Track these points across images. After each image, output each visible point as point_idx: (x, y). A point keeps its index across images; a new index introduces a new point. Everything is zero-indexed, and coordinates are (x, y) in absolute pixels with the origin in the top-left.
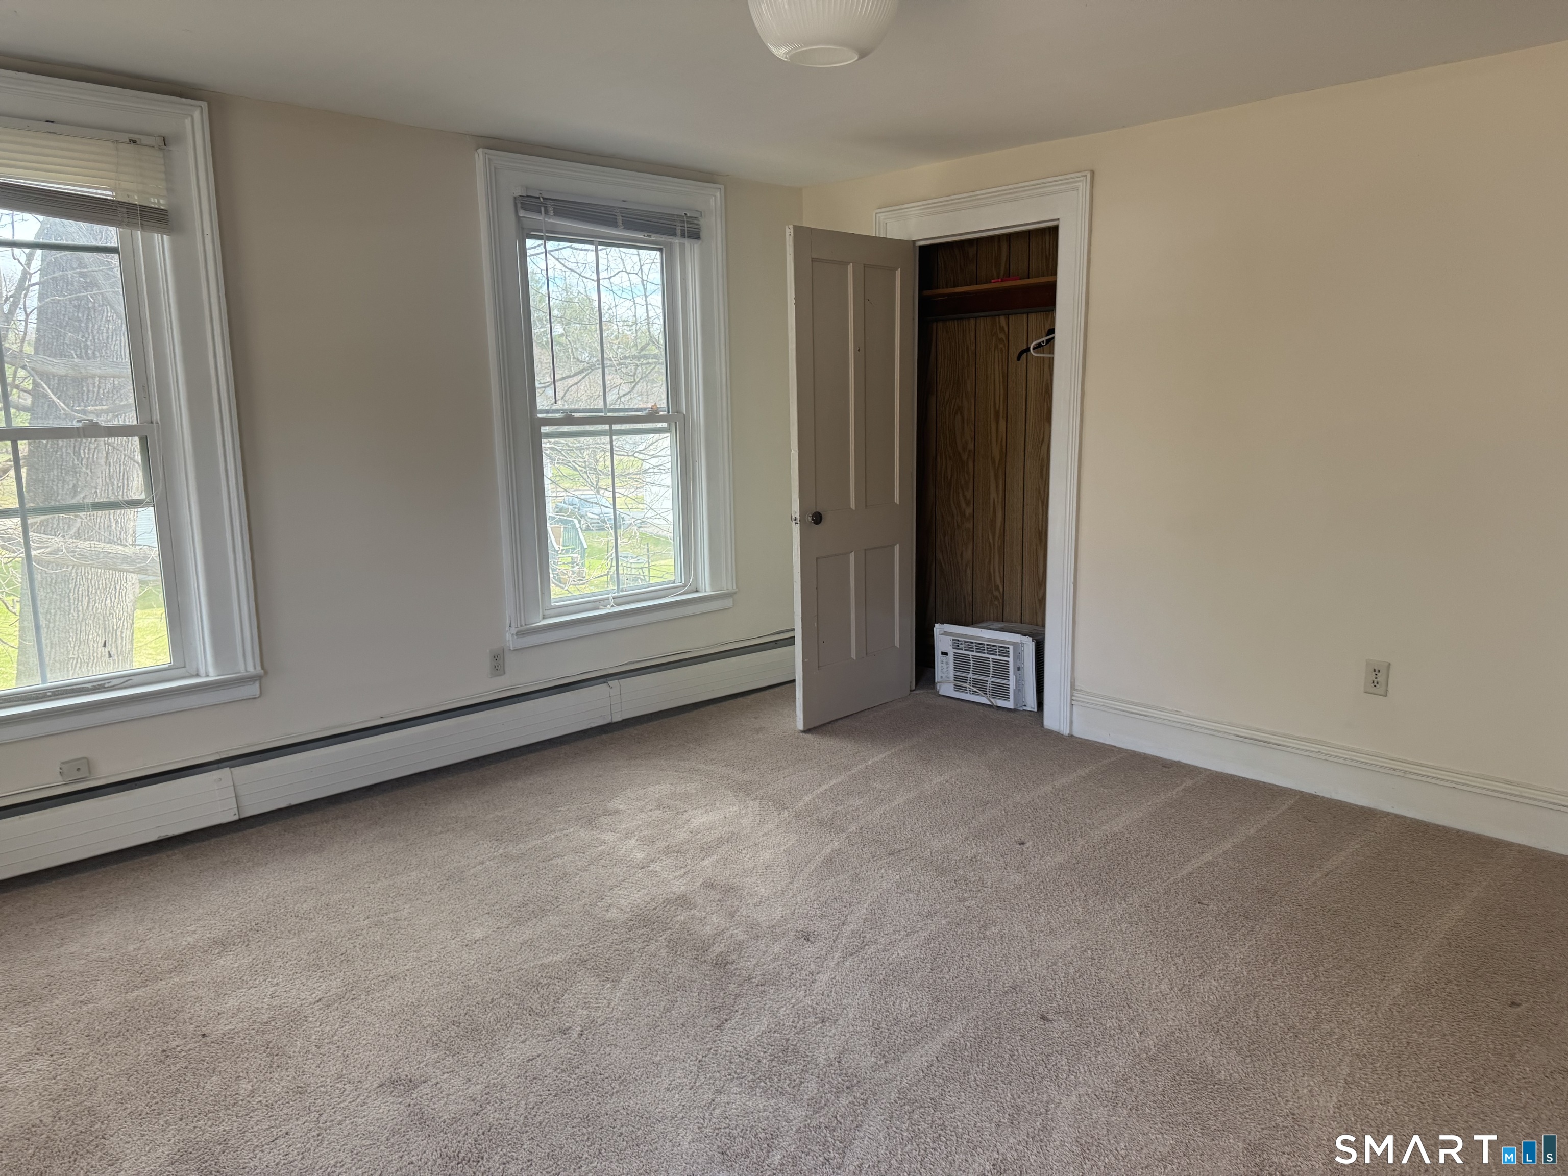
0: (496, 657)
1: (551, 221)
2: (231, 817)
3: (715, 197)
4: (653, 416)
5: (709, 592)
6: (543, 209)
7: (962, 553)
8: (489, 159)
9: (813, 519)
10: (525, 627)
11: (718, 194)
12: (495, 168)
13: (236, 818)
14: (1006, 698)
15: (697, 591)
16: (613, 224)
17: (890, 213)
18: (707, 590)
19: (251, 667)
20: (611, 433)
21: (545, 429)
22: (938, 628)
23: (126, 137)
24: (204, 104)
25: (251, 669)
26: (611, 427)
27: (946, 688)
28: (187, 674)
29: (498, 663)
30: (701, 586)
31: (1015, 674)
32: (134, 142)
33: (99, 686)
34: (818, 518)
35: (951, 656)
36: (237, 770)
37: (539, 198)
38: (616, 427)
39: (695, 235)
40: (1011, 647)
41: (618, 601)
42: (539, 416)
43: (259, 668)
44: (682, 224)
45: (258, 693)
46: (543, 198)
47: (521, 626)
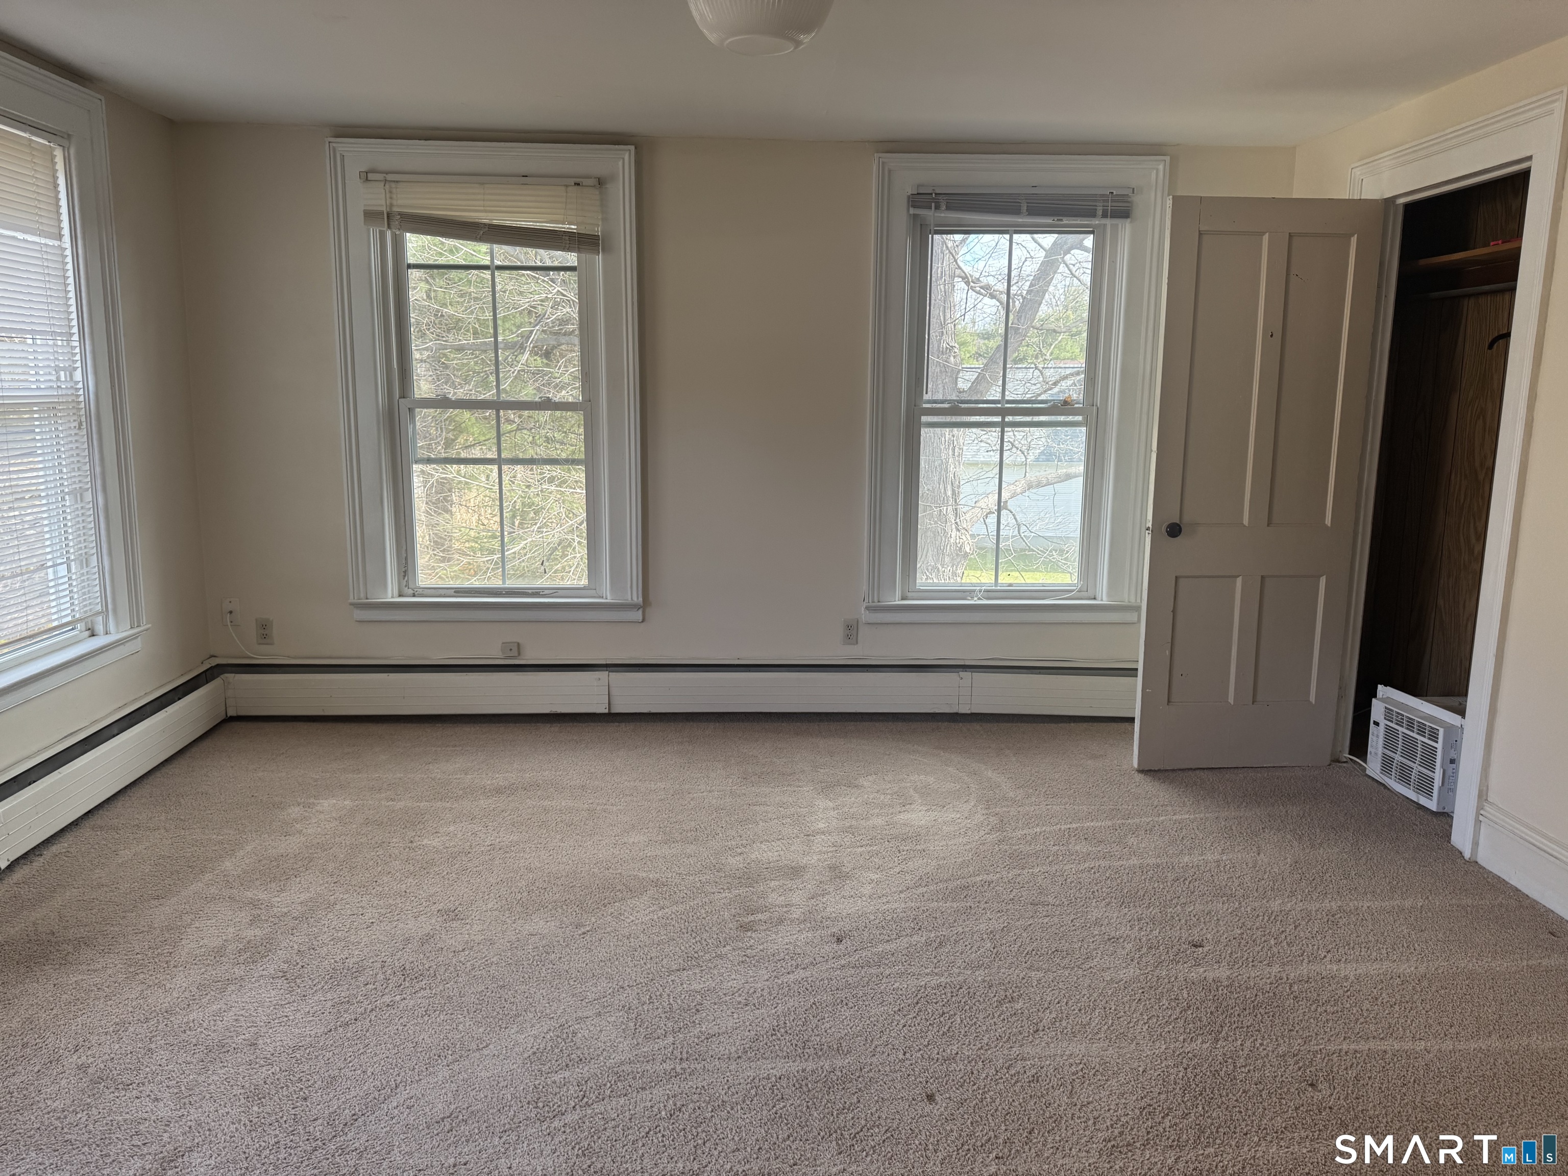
0: (849, 627)
1: (943, 215)
2: (603, 709)
3: (1157, 170)
4: (1064, 406)
5: (1105, 601)
6: (933, 205)
7: (1465, 602)
8: (883, 163)
9: (1167, 531)
10: (876, 604)
11: (1161, 167)
12: (890, 171)
13: (606, 711)
14: (1429, 795)
15: (1095, 599)
16: (1017, 212)
17: (1365, 166)
18: (1103, 599)
19: (637, 599)
20: (1003, 425)
21: (924, 419)
22: (1383, 690)
23: (572, 181)
24: (632, 148)
25: (635, 599)
26: (1003, 419)
27: (1373, 766)
28: (596, 595)
29: (851, 632)
30: (1099, 596)
31: (1442, 766)
32: (578, 184)
33: (536, 593)
34: (1174, 530)
35: (1382, 728)
36: (613, 675)
37: (932, 194)
38: (1009, 419)
39: (1124, 214)
40: (1441, 731)
41: (989, 594)
42: (925, 406)
43: (641, 599)
44: (1106, 204)
45: (641, 619)
46: (936, 194)
47: (873, 602)
